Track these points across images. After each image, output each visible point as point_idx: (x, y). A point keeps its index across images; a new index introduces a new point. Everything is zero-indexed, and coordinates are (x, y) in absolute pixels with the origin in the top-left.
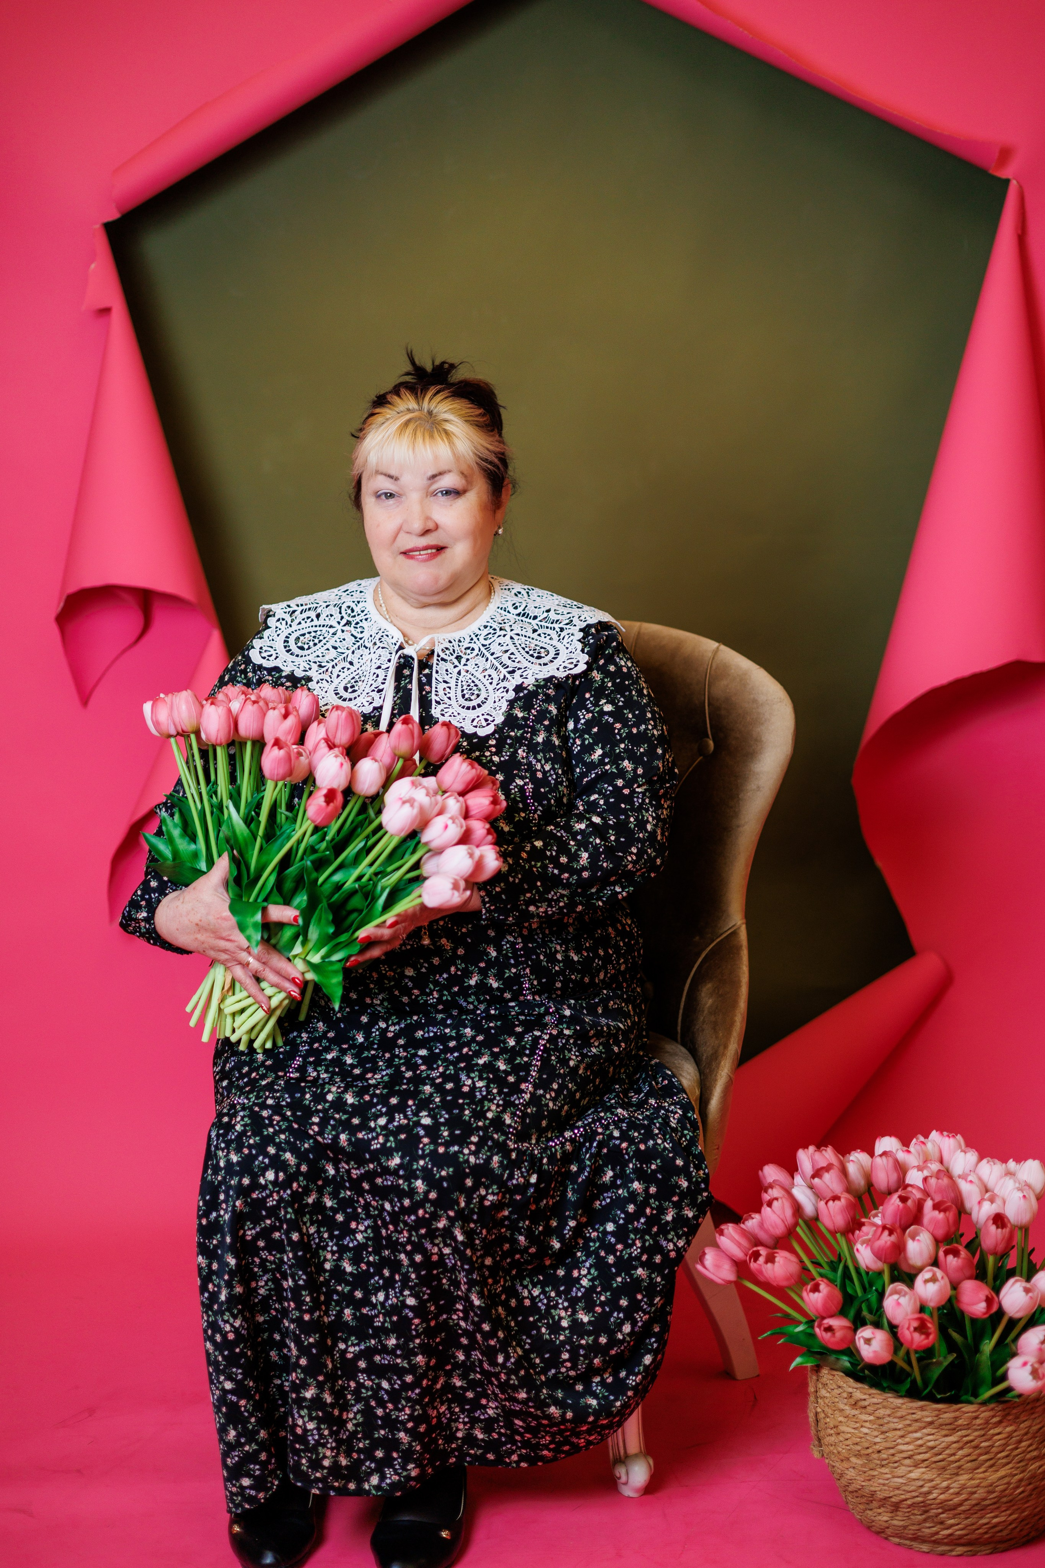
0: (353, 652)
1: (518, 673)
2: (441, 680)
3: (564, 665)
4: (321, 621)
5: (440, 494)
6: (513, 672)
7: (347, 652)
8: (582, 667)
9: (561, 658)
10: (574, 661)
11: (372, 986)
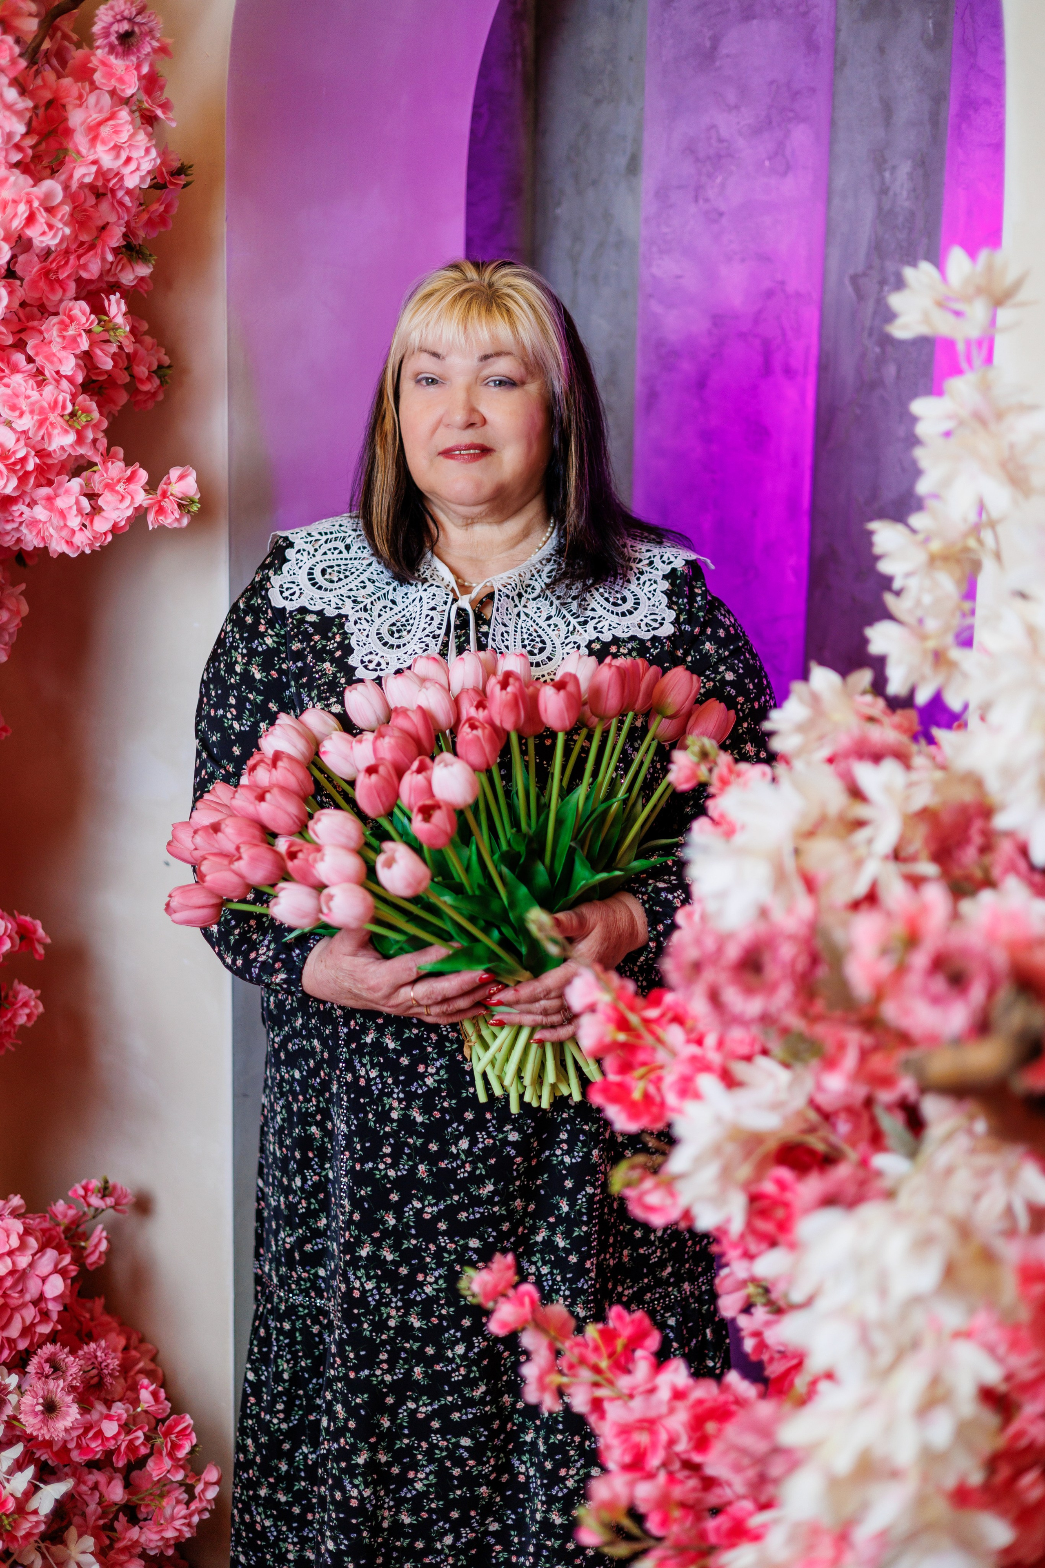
0: (395, 590)
1: (592, 624)
2: (500, 621)
3: (646, 620)
4: (352, 554)
5: (492, 384)
6: (585, 623)
7: (387, 588)
8: (668, 630)
9: (643, 610)
10: (659, 618)
11: (430, 1049)
